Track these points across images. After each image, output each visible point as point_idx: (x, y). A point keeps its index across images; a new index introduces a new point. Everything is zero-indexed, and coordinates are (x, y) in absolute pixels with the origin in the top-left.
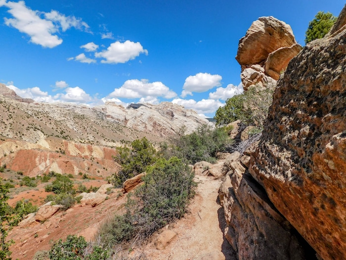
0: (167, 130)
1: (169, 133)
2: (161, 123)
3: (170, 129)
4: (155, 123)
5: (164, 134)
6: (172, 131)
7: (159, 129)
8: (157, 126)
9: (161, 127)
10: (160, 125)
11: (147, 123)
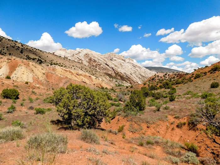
0: (102, 66)
1: (104, 69)
2: (96, 59)
3: (104, 65)
4: (90, 59)
5: (99, 69)
6: (107, 66)
7: (94, 65)
8: (92, 62)
9: (96, 63)
10: (95, 61)
11: (83, 59)
